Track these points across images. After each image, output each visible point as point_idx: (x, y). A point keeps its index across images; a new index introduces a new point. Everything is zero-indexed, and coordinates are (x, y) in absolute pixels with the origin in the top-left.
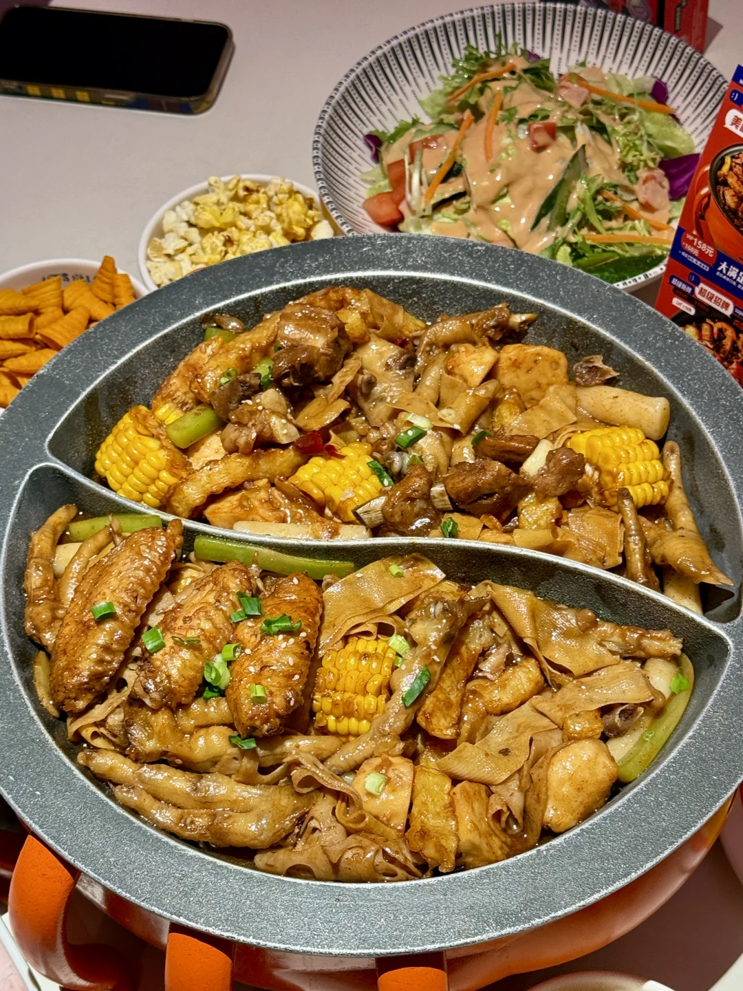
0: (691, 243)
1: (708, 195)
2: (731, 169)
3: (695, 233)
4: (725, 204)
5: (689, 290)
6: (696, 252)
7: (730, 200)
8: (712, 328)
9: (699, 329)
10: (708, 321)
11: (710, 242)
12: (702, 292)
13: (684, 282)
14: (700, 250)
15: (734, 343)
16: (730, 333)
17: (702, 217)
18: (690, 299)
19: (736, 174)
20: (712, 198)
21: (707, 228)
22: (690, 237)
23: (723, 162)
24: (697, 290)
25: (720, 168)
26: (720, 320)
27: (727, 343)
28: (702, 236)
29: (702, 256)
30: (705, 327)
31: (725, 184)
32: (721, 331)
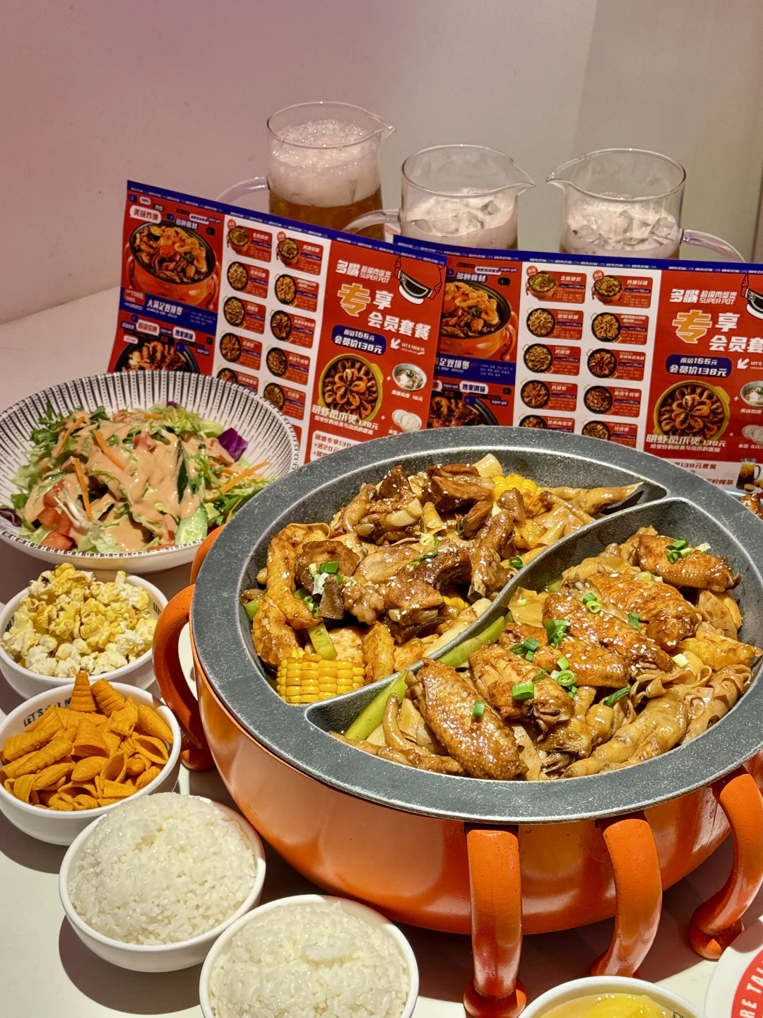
0: (129, 295)
1: (133, 261)
2: (141, 240)
3: (131, 287)
4: (143, 262)
5: (132, 327)
6: (133, 300)
7: (146, 259)
8: (148, 347)
9: (141, 351)
10: (146, 344)
11: (140, 290)
12: (140, 326)
13: (129, 323)
14: (136, 298)
15: (163, 353)
16: (159, 347)
17: (133, 276)
18: (134, 333)
19: (145, 242)
20: (136, 262)
21: (137, 282)
22: (128, 291)
23: (135, 238)
24: (137, 325)
25: (135, 242)
26: (153, 341)
27: (159, 355)
28: (135, 289)
29: (138, 301)
30: (145, 349)
31: (140, 250)
32: (154, 348)
